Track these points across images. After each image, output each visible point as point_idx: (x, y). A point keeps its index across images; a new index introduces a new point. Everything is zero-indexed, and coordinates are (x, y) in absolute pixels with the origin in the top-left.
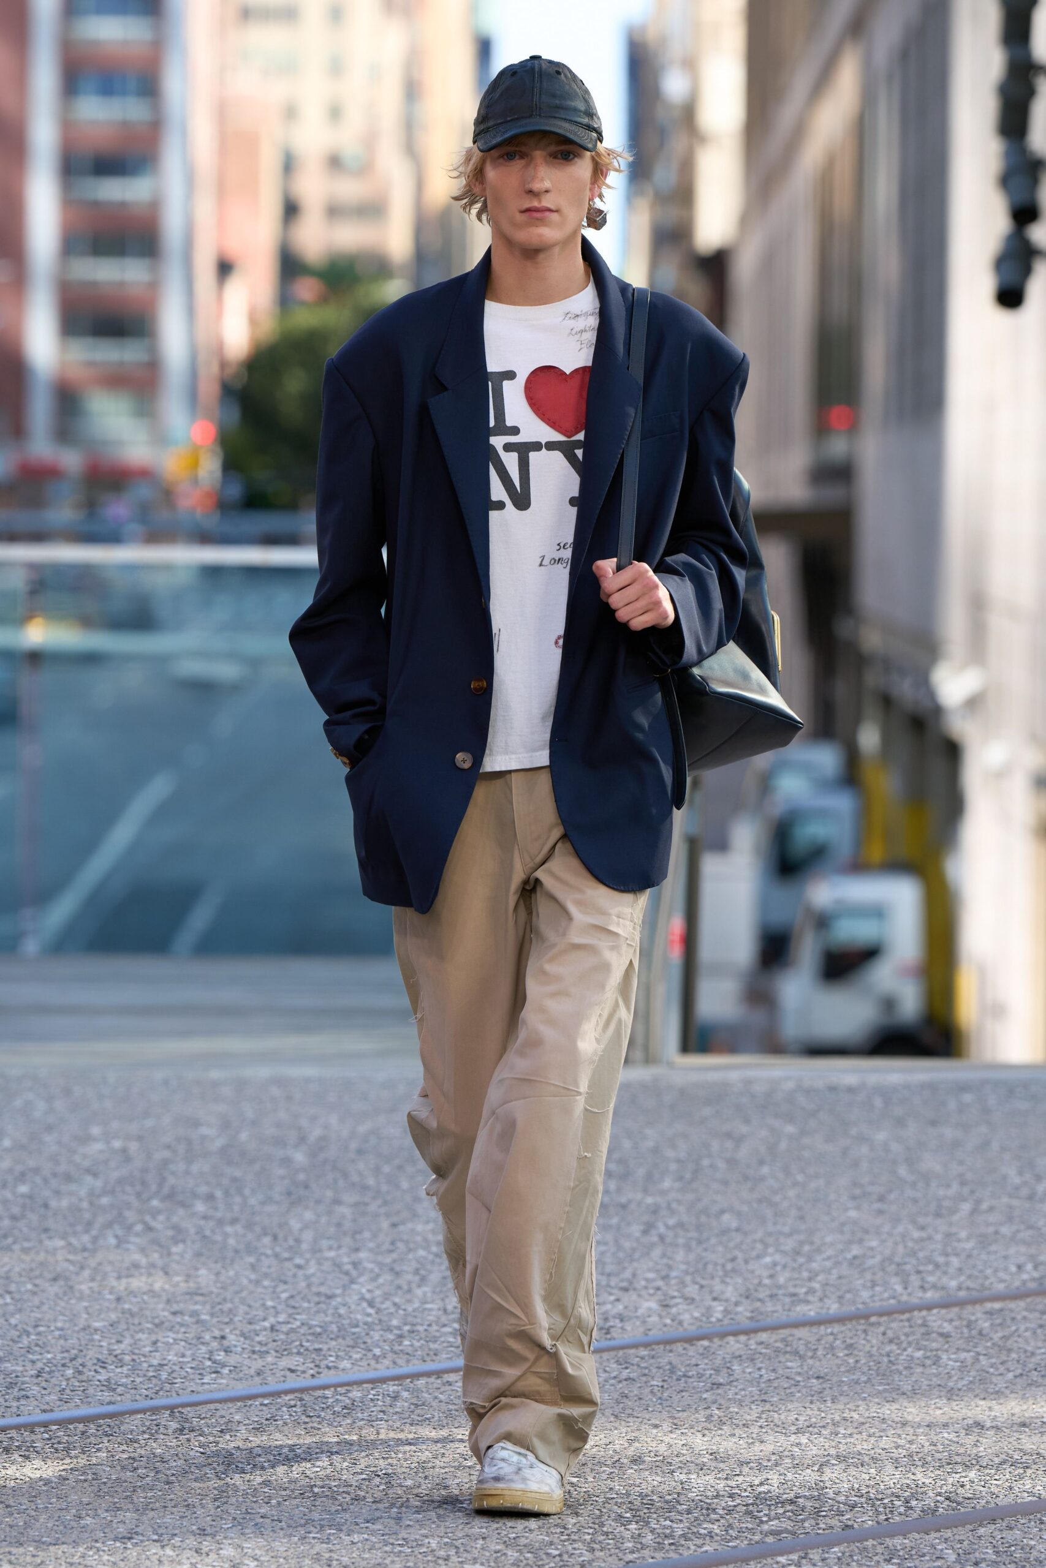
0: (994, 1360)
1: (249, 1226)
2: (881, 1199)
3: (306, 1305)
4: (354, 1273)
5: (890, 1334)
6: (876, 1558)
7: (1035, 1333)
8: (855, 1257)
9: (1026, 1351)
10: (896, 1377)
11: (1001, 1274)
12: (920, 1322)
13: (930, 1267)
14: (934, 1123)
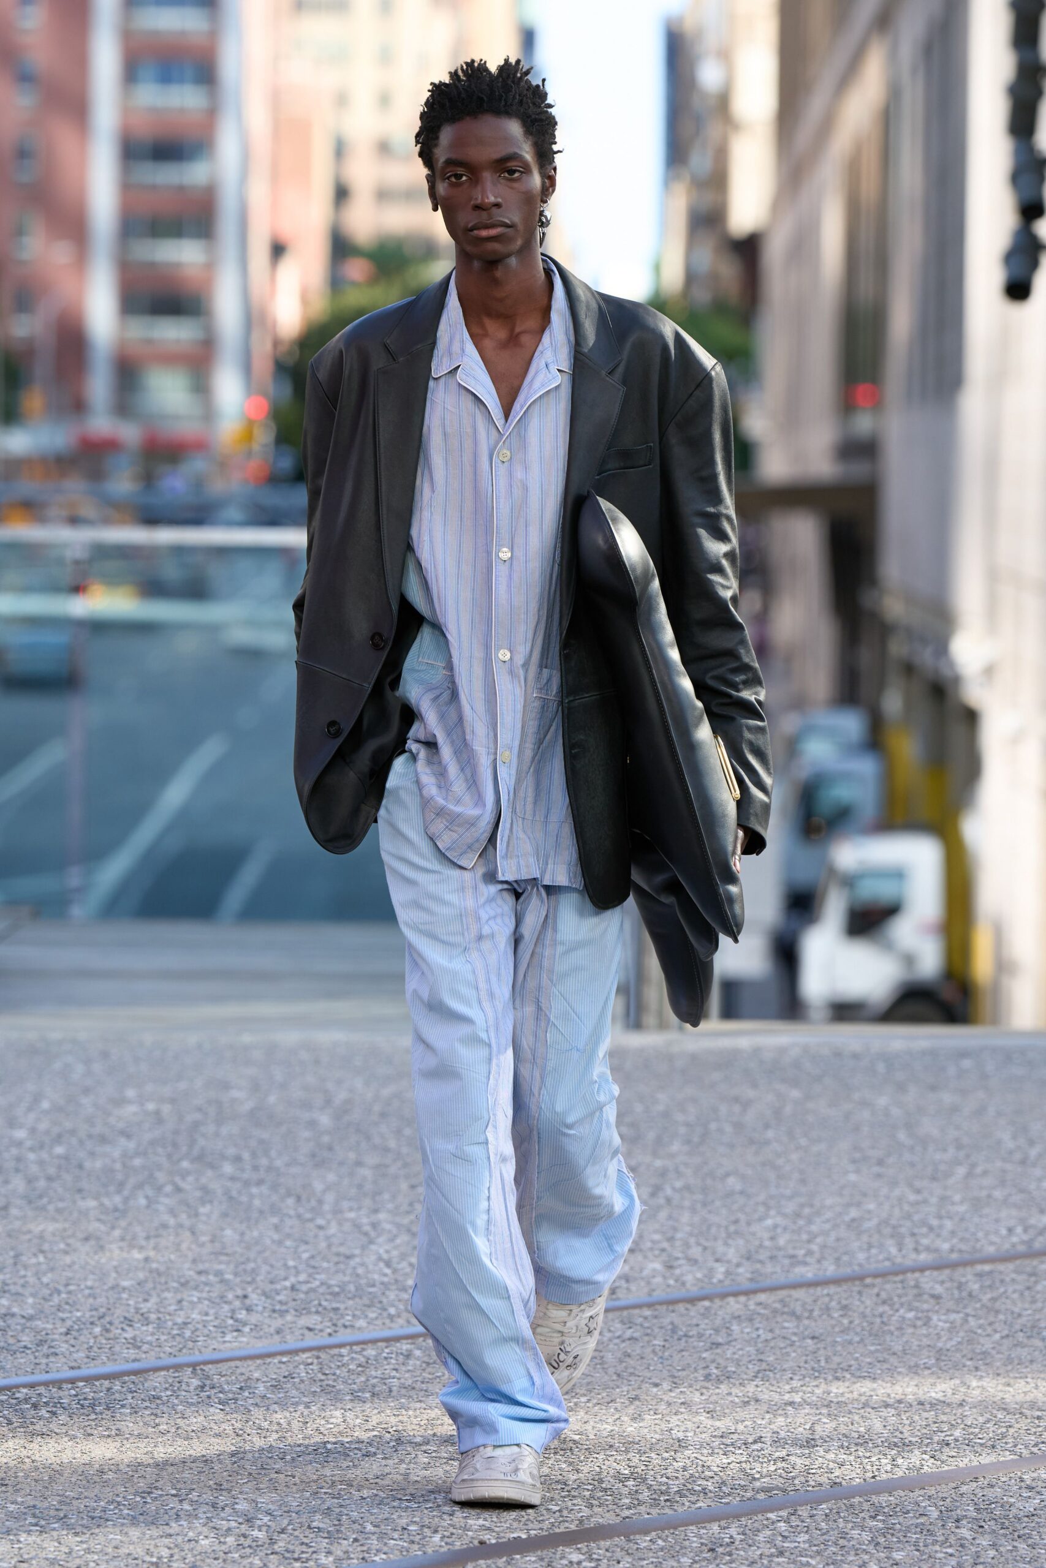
0: (981, 1321)
1: (274, 1187)
2: (880, 1162)
3: (325, 1265)
4: (373, 1234)
5: (884, 1295)
6: (862, 1515)
7: (1022, 1294)
8: (853, 1220)
9: (1013, 1313)
10: (888, 1338)
11: (993, 1238)
12: (912, 1283)
13: (924, 1230)
14: (933, 1088)
